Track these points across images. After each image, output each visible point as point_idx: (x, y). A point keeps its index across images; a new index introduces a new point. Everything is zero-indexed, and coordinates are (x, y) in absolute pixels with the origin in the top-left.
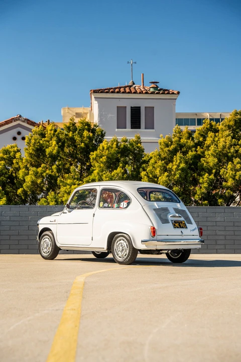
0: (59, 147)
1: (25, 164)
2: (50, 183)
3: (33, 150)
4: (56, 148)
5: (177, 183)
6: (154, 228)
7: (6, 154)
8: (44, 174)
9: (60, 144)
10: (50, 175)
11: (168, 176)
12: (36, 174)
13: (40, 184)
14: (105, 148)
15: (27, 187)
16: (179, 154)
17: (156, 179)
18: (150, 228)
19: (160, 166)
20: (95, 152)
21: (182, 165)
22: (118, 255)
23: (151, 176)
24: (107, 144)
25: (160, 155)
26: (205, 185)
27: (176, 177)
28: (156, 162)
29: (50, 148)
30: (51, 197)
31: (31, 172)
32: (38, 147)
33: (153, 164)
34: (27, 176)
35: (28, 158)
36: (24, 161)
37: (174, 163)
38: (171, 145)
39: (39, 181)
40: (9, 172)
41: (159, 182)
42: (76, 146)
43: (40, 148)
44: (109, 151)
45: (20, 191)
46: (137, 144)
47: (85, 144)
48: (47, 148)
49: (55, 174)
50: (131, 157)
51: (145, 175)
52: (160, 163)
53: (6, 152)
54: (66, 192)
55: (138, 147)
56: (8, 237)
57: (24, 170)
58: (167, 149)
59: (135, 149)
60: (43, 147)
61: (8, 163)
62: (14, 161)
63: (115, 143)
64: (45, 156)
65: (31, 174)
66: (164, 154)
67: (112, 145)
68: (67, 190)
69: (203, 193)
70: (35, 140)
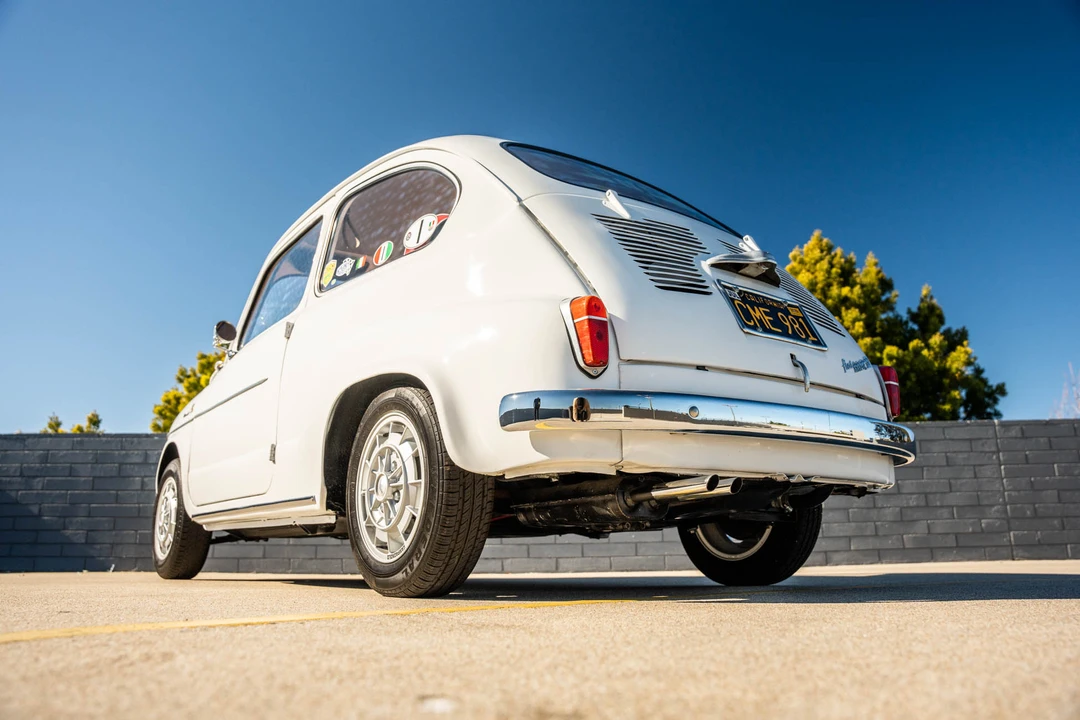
6: (595, 306)
18: (566, 310)
22: (371, 529)
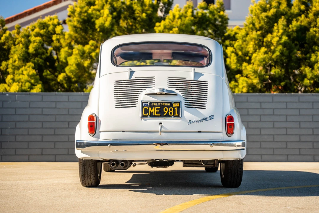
0: (113, 18)
1: (68, 41)
3: (78, 21)
4: (110, 19)
5: (277, 63)
7: (44, 29)
9: (115, 14)
11: (266, 53)
12: (83, 54)
13: (88, 67)
14: (177, 16)
15: (71, 71)
16: (282, 21)
17: (248, 58)
19: (255, 39)
20: (163, 23)
21: (285, 38)
23: (240, 53)
24: (180, 11)
25: (254, 24)
27: (275, 55)
28: (247, 34)
29: (101, 18)
31: (75, 51)
32: (86, 18)
33: (244, 37)
34: (70, 58)
35: (72, 33)
36: (66, 37)
37: (275, 34)
38: (270, 8)
39: (86, 63)
40: (47, 53)
41: (252, 61)
42: (135, 19)
43: (88, 18)
44: (181, 21)
45: (61, 77)
46: (219, 12)
47: (148, 15)
48: (97, 19)
50: (210, 31)
51: (233, 52)
52: (254, 34)
53: (44, 26)
55: (220, 17)
56: (39, 138)
57: (66, 49)
58: (264, 15)
59: (216, 20)
60: (92, 18)
61: (46, 41)
62: (54, 38)
63: (190, 10)
64: (94, 30)
65: (76, 54)
66: (260, 23)
67: (186, 12)
70: (82, 8)
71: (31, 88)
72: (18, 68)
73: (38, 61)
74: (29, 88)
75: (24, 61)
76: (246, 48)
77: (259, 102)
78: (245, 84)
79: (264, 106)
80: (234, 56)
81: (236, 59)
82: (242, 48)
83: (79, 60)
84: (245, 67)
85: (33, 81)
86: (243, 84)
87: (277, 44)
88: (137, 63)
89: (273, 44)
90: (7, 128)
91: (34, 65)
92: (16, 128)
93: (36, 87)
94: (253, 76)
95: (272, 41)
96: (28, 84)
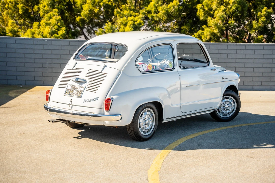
2: (107, 12)
8: (101, 4)
10: (107, 4)
11: (224, 10)
12: (94, 3)
15: (86, 16)
17: (212, 12)
23: (206, 9)
26: (262, 19)
30: (108, 28)
34: (84, 5)
39: (96, 10)
41: (214, 16)
45: (78, 19)
49: (112, 4)
51: (201, 8)
54: (122, 23)
65: (89, 3)
68: (123, 22)
69: (260, 27)
71: (58, 30)
72: (47, 12)
73: (61, 7)
74: (57, 29)
75: (51, 6)
76: (211, 5)
77: (218, 49)
78: (208, 34)
79: (221, 52)
80: (202, 12)
81: (203, 14)
82: (208, 5)
83: (91, 7)
84: (209, 20)
85: (59, 24)
86: (207, 33)
87: (233, 4)
88: (132, 13)
89: (230, 4)
90: (46, 63)
91: (59, 11)
92: (52, 63)
93: (61, 29)
94: (214, 27)
95: (230, 2)
96: (56, 27)
